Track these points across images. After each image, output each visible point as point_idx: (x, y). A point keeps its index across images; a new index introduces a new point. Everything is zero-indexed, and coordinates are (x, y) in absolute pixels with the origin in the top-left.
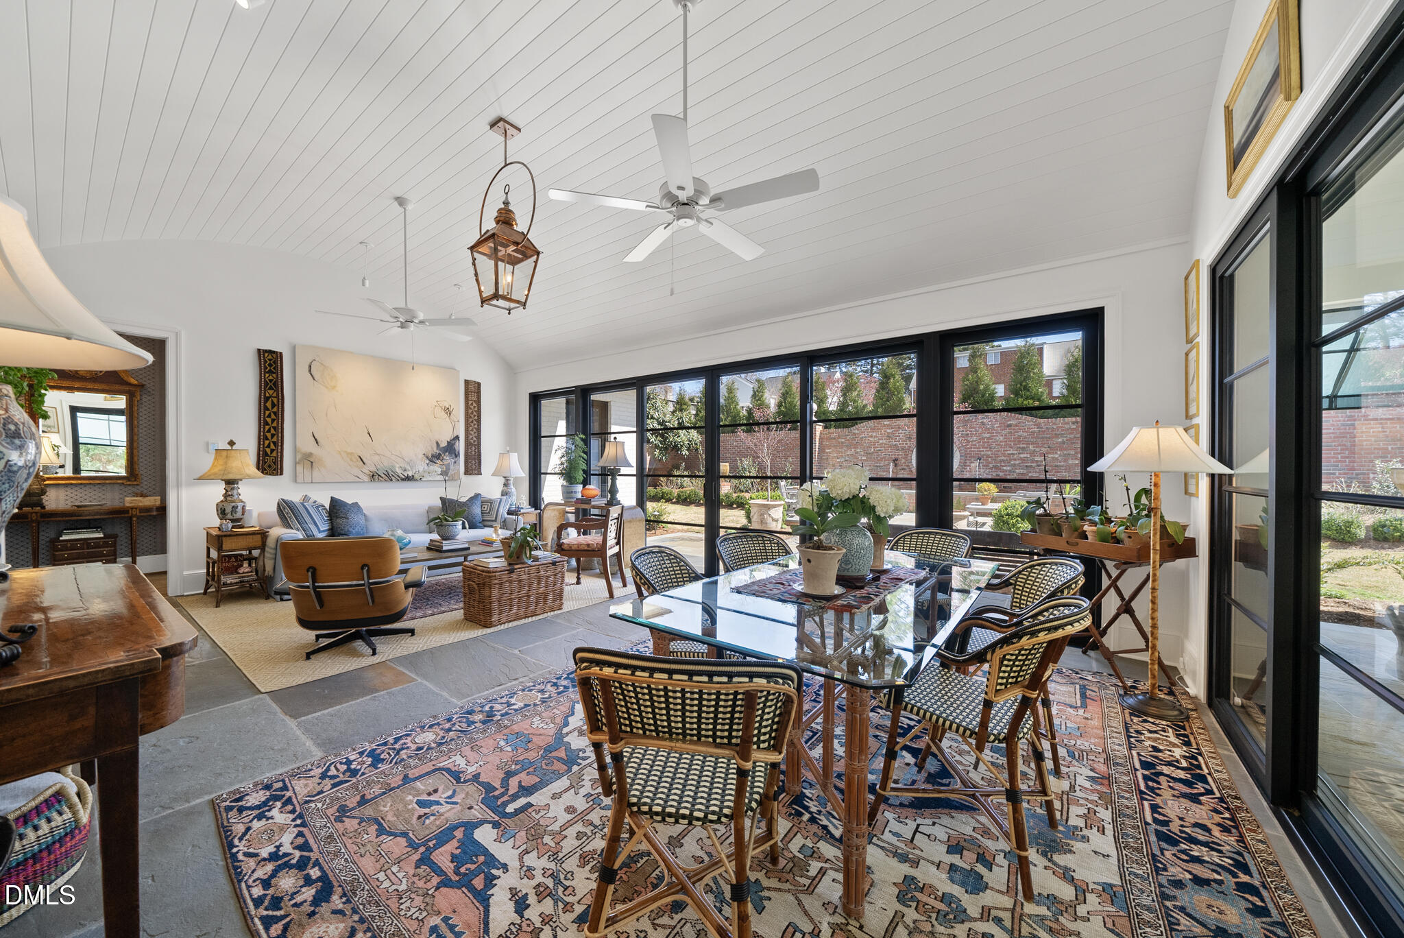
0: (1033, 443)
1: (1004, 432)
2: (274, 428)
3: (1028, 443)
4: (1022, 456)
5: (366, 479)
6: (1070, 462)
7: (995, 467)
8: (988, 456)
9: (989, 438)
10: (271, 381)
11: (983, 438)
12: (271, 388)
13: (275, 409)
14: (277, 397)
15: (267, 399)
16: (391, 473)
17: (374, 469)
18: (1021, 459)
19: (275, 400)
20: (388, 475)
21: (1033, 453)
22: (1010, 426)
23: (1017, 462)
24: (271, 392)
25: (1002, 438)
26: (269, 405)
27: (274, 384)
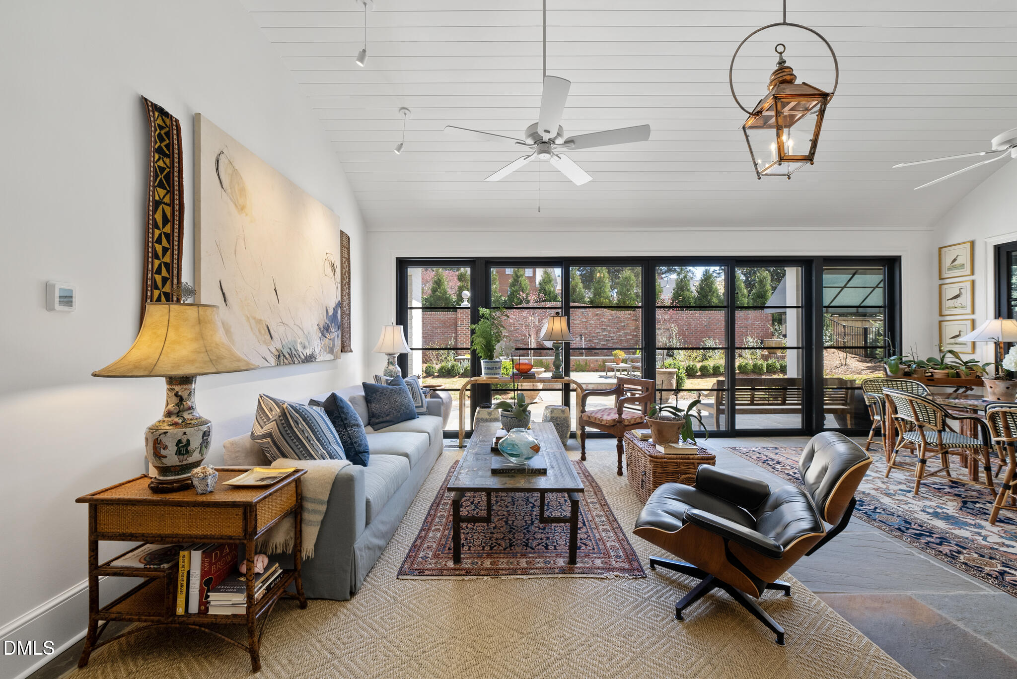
0: (609, 326)
1: (594, 319)
2: (167, 265)
3: (607, 326)
4: (604, 333)
5: (273, 361)
6: (628, 337)
7: (590, 340)
8: (586, 334)
9: (586, 322)
10: (162, 169)
11: (583, 322)
12: (161, 185)
13: (168, 229)
14: (171, 204)
15: (157, 204)
16: (294, 352)
17: (279, 347)
18: (603, 335)
19: (168, 210)
20: (291, 355)
21: (609, 332)
22: (597, 315)
23: (602, 337)
24: (162, 192)
25: (593, 322)
26: (159, 217)
27: (167, 177)
